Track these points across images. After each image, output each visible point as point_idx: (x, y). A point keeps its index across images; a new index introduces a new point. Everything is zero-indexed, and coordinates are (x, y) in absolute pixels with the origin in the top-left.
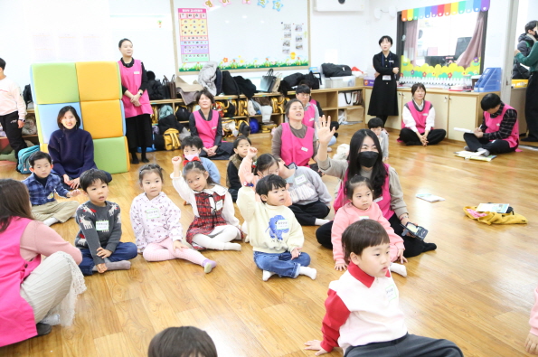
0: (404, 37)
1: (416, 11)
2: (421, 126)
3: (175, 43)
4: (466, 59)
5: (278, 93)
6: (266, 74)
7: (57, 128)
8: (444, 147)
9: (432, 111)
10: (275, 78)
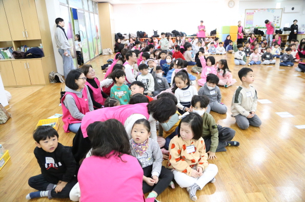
3: (245, 22)
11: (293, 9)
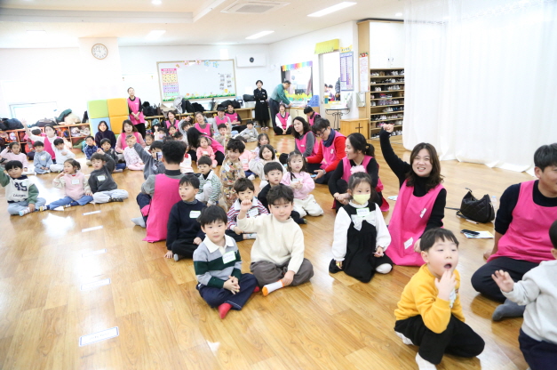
1: (288, 66)
2: (284, 125)
3: (160, 87)
4: (308, 91)
6: (210, 101)
10: (215, 103)
11: (252, 60)
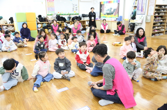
0: (101, 8)
1: (104, 2)
2: (105, 29)
3: (46, 8)
4: (115, 14)
5: (72, 21)
6: (68, 16)
7: (22, 28)
8: (110, 33)
9: (107, 25)
10: (71, 17)
